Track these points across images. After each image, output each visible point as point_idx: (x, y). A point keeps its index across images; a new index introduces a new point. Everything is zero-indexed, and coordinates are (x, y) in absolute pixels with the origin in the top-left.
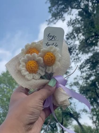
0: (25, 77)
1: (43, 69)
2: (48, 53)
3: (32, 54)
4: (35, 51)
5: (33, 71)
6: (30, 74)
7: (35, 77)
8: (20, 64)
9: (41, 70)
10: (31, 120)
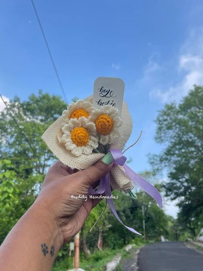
0: (72, 152)
1: (95, 138)
2: (103, 116)
3: (80, 118)
4: (82, 113)
5: (81, 143)
6: (77, 148)
7: (86, 151)
8: (63, 134)
9: (93, 140)
10: (66, 211)
